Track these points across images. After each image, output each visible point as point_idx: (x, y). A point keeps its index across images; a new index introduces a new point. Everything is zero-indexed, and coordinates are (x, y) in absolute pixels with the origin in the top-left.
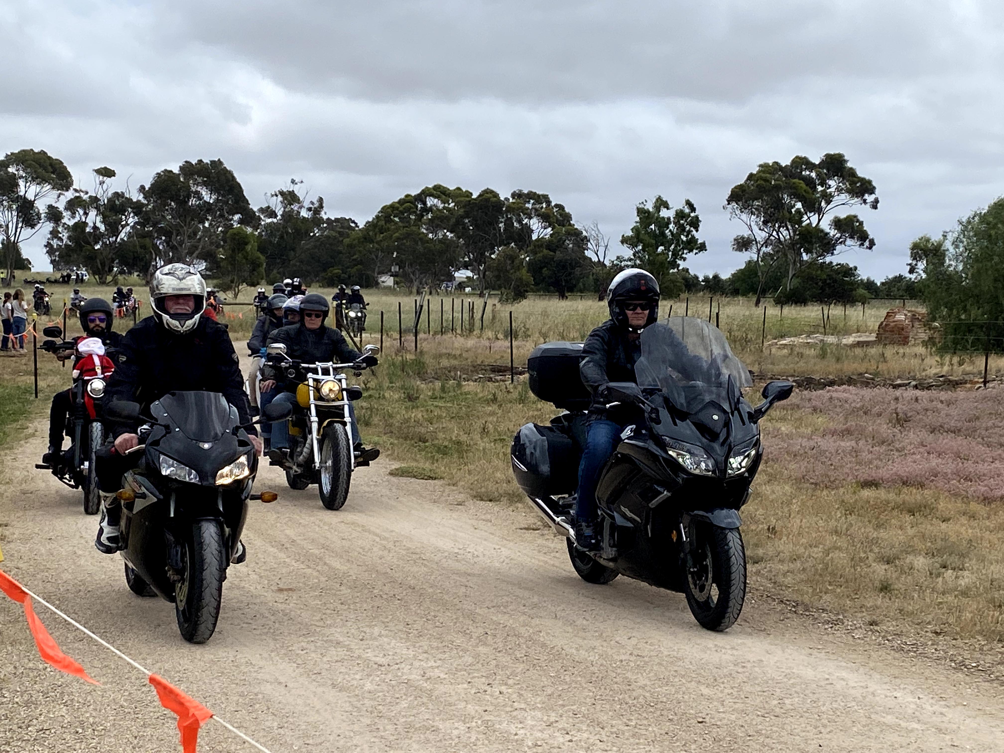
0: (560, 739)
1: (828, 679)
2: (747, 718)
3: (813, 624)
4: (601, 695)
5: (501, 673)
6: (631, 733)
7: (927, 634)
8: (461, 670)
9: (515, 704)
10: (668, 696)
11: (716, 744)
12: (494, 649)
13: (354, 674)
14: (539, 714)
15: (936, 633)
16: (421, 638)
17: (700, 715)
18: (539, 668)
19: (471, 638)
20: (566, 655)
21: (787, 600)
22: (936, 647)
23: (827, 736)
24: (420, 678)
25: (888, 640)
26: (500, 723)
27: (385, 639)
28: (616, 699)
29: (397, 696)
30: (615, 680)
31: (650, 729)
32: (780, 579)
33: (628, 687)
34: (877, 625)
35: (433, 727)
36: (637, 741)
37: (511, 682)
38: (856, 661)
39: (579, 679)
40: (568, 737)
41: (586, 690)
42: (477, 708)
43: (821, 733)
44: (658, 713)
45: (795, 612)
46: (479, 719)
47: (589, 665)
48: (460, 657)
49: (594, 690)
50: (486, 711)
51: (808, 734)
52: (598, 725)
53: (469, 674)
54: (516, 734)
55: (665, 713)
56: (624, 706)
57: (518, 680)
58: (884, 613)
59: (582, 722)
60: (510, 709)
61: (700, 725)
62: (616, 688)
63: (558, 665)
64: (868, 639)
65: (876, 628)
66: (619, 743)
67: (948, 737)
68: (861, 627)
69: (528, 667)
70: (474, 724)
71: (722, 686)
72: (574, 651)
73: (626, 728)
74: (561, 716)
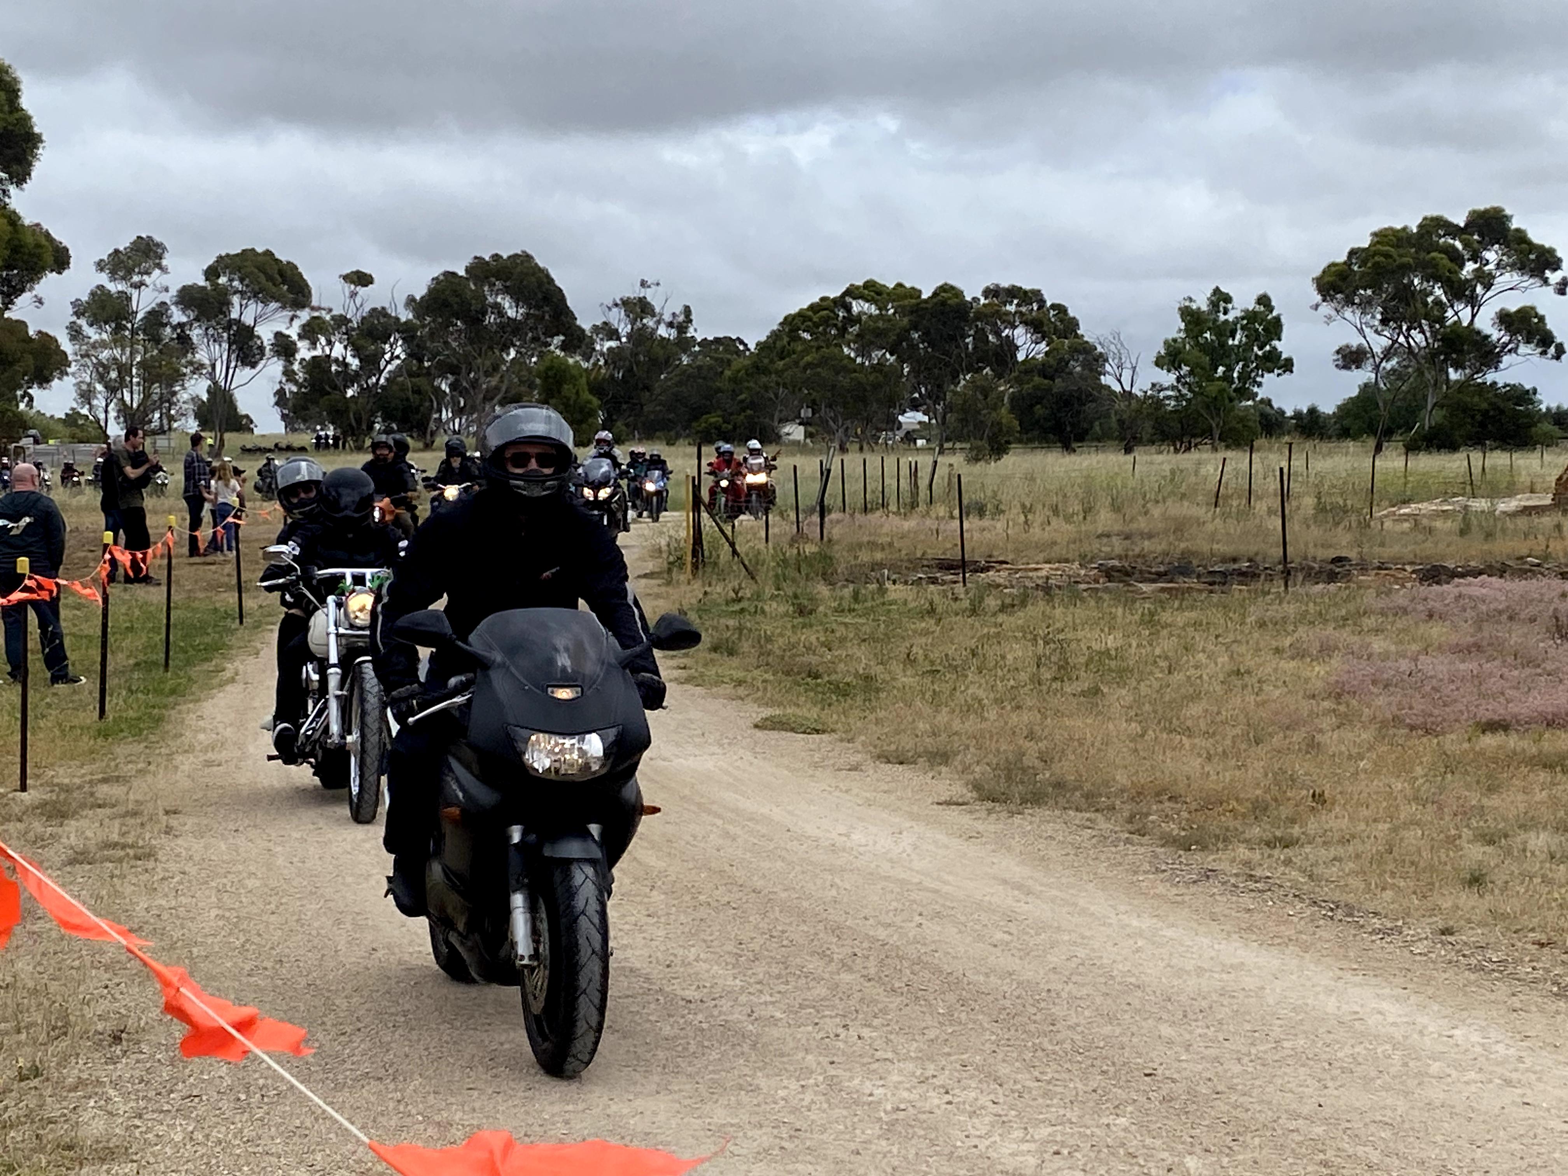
0: (935, 1100)
1: (1357, 1013)
2: (1220, 1068)
3: (1355, 936)
4: (1008, 1040)
5: (865, 1009)
6: (1041, 1092)
7: (1527, 946)
8: (808, 1007)
9: (879, 1053)
10: (1108, 1040)
11: (1165, 1105)
12: (862, 976)
13: (649, 1014)
14: (910, 1066)
15: (1542, 945)
16: (757, 963)
17: (1151, 1065)
18: (922, 1002)
19: (831, 960)
20: (968, 984)
21: (1325, 901)
22: (1535, 964)
23: (1336, 1092)
24: (745, 1018)
25: (1464, 956)
26: (851, 1079)
27: (705, 966)
28: (1030, 1044)
29: (706, 1043)
30: (1033, 1017)
31: (1072, 1085)
32: (1318, 871)
33: (1051, 1028)
34: (1452, 934)
35: (751, 1085)
36: (1049, 1102)
37: (876, 1022)
38: (1408, 986)
39: (980, 1017)
40: (948, 1098)
41: (988, 1033)
42: (821, 1059)
43: (1326, 1088)
44: (1089, 1062)
45: (1332, 918)
46: (820, 1074)
47: (999, 997)
48: (809, 989)
49: (1000, 1032)
50: (832, 1063)
51: (1306, 1090)
52: (995, 1080)
53: (818, 1012)
54: (871, 1095)
55: (1097, 1063)
56: (1040, 1053)
57: (891, 1020)
58: (1468, 916)
59: (971, 1077)
60: (870, 1060)
61: (1146, 1078)
62: (1033, 1030)
63: (951, 998)
64: (1433, 956)
65: (1451, 939)
66: (1020, 1105)
67: (1519, 1091)
68: (1426, 938)
69: (906, 1001)
70: (812, 1081)
71: (1194, 1024)
72: (982, 978)
73: (1037, 1084)
74: (943, 1069)
